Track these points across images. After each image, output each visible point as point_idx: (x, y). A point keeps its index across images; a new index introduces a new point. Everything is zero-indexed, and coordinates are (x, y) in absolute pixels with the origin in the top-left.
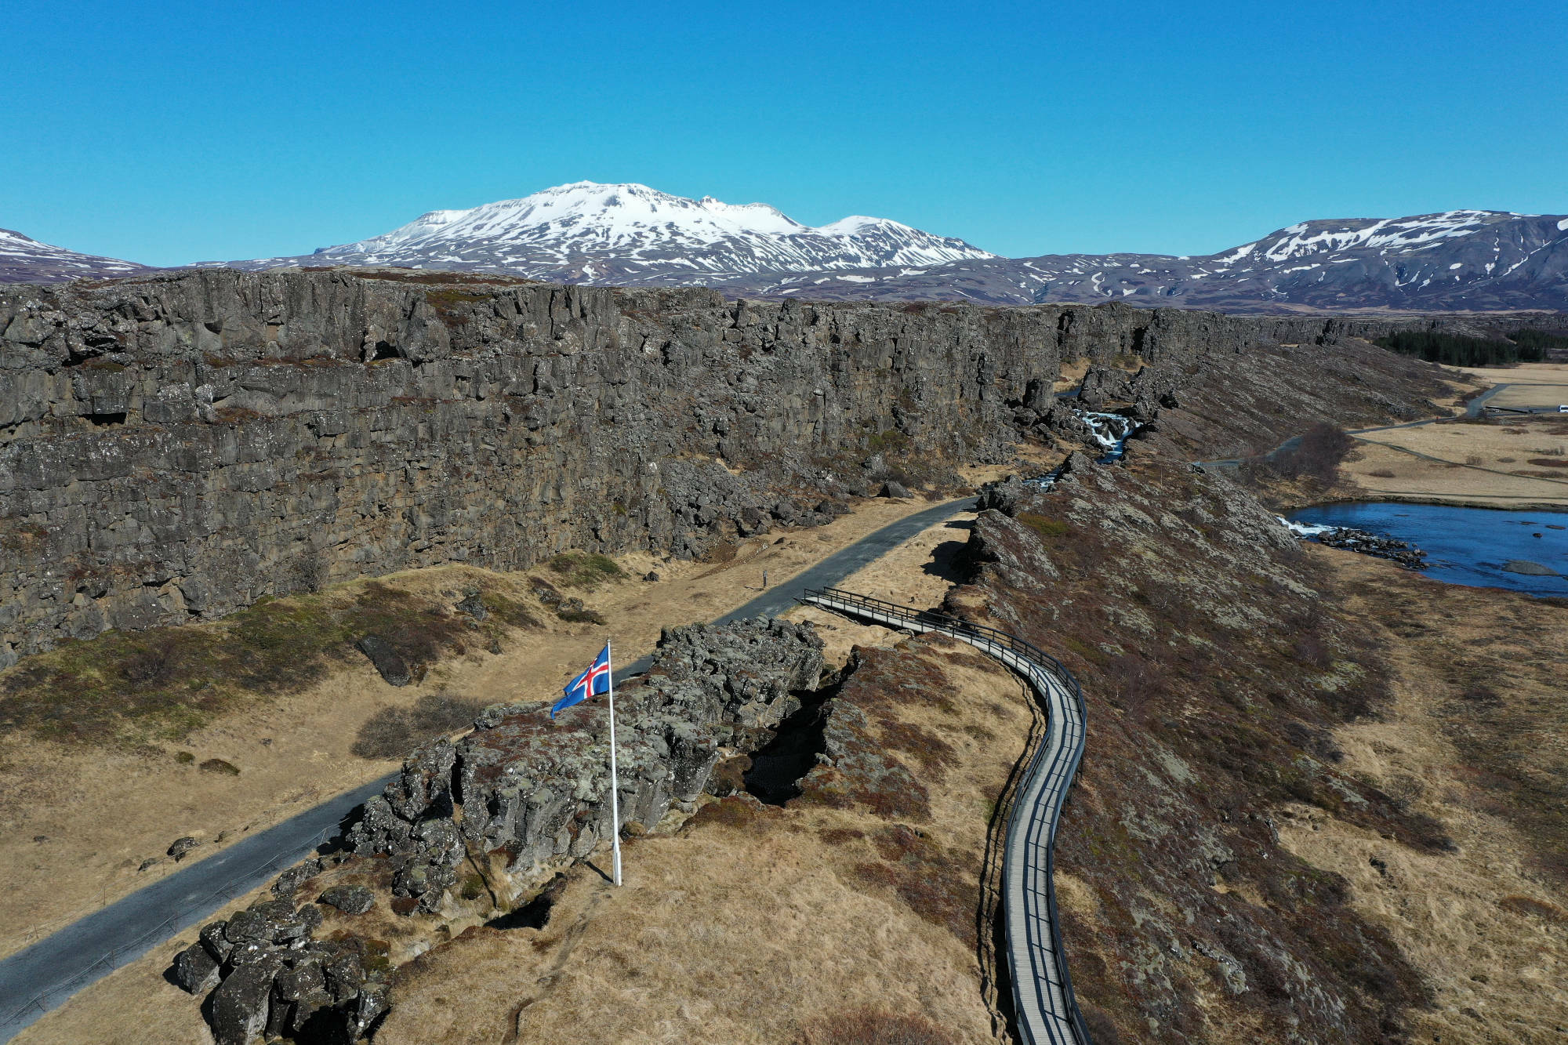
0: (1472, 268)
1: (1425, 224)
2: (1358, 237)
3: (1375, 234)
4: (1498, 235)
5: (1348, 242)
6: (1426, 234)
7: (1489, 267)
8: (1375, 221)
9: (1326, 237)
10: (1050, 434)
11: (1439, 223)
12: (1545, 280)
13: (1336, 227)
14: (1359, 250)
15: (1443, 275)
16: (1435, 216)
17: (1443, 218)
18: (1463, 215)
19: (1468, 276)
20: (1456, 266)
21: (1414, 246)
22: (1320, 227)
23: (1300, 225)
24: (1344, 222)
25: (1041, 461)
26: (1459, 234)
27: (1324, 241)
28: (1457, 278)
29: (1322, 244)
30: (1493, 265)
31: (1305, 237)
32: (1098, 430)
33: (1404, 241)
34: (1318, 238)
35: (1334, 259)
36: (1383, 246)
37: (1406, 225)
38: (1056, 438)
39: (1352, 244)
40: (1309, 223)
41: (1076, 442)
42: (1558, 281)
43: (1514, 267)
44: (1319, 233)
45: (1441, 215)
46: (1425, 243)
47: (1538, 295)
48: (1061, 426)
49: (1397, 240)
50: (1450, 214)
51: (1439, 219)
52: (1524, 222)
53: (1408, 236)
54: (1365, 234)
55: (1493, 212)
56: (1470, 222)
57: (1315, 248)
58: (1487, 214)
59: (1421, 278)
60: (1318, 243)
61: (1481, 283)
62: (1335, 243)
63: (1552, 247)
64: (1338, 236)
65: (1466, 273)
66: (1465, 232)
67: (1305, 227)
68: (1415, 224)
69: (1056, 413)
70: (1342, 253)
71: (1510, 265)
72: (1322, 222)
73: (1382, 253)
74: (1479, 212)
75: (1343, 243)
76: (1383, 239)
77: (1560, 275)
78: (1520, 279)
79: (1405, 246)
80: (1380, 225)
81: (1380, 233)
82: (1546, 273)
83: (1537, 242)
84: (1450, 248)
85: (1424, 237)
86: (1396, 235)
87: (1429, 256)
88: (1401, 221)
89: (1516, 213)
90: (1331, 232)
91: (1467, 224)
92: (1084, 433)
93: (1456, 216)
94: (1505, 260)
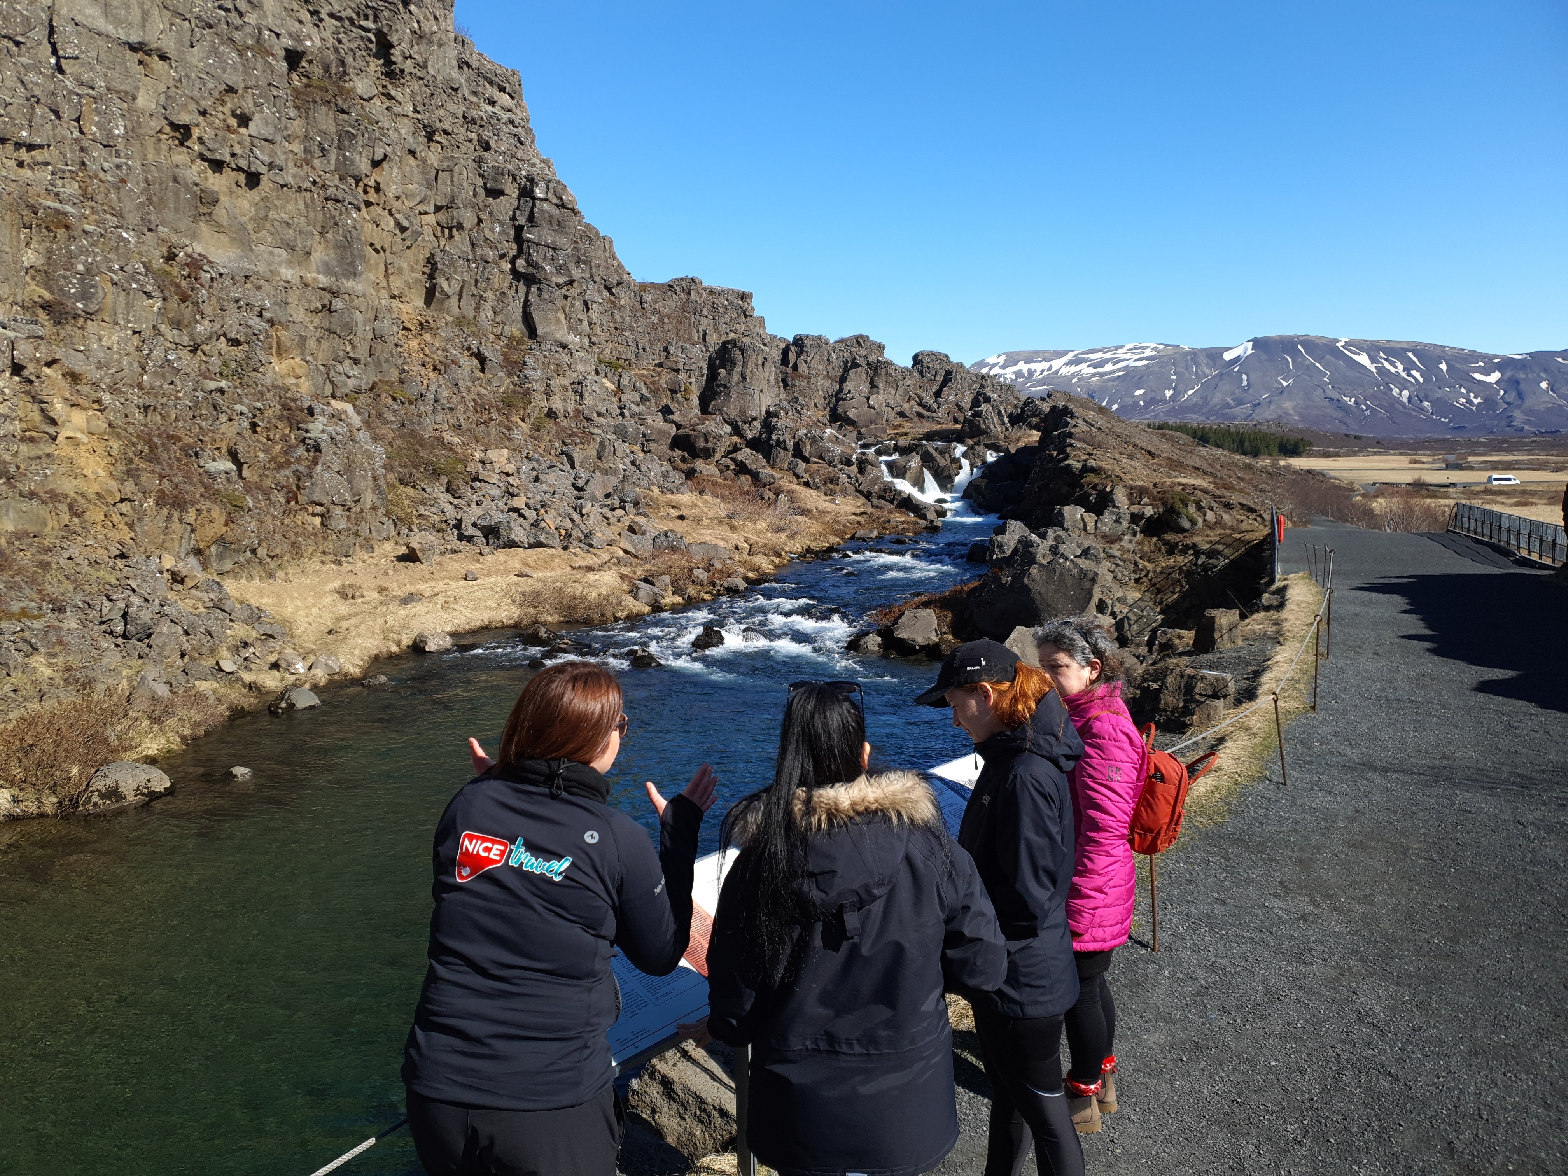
0: (1153, 394)
1: (1108, 355)
2: (1051, 367)
3: (1066, 364)
4: (1174, 364)
5: (1043, 371)
6: (1110, 364)
7: (1169, 393)
8: (1065, 353)
9: (1023, 367)
10: (766, 471)
11: (1121, 354)
12: (1216, 405)
13: (1030, 359)
14: (1053, 377)
15: (1129, 401)
16: (1117, 348)
17: (1124, 350)
18: (1141, 348)
19: (1151, 401)
20: (1139, 392)
21: (1101, 375)
22: (1017, 358)
23: (999, 356)
24: (1038, 353)
25: (737, 538)
26: (1139, 364)
27: (1021, 371)
28: (1142, 403)
29: (1019, 374)
30: (1171, 392)
31: (1003, 367)
32: (897, 471)
33: (1091, 370)
34: (1015, 368)
35: (1031, 386)
36: (1073, 375)
37: (1092, 356)
38: (787, 483)
39: (1045, 373)
40: (1007, 354)
41: (844, 492)
42: (1227, 405)
43: (1190, 393)
44: (1016, 363)
45: (1122, 347)
46: (1111, 372)
47: (1212, 418)
48: (798, 453)
49: (1086, 370)
50: (1131, 346)
51: (1120, 351)
52: (1194, 353)
53: (1095, 366)
54: (1056, 364)
55: (1166, 345)
56: (1148, 353)
57: (1014, 377)
58: (1161, 347)
59: (1111, 402)
60: (1016, 373)
61: (1162, 408)
62: (1031, 373)
63: (1221, 375)
64: (1033, 366)
65: (1148, 398)
66: (1145, 362)
67: (1003, 358)
68: (1099, 355)
69: (783, 421)
70: (1038, 381)
71: (1186, 392)
72: (1018, 353)
73: (1074, 381)
74: (1153, 345)
75: (1038, 373)
76: (1073, 369)
77: (1229, 400)
78: (1196, 404)
79: (1093, 375)
80: (1070, 356)
81: (1070, 363)
82: (1217, 399)
83: (1207, 371)
84: (1132, 377)
85: (1109, 367)
86: (1084, 366)
87: (1116, 383)
88: (1088, 352)
89: (1186, 346)
90: (1027, 362)
91: (1145, 355)
92: (861, 471)
93: (1135, 348)
94: (1181, 387)
